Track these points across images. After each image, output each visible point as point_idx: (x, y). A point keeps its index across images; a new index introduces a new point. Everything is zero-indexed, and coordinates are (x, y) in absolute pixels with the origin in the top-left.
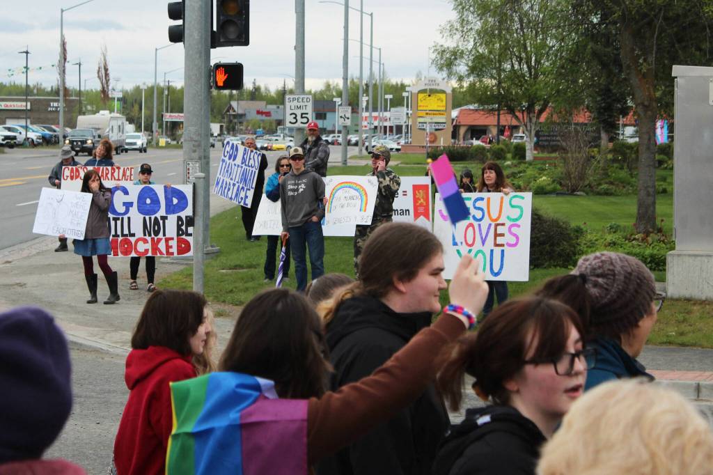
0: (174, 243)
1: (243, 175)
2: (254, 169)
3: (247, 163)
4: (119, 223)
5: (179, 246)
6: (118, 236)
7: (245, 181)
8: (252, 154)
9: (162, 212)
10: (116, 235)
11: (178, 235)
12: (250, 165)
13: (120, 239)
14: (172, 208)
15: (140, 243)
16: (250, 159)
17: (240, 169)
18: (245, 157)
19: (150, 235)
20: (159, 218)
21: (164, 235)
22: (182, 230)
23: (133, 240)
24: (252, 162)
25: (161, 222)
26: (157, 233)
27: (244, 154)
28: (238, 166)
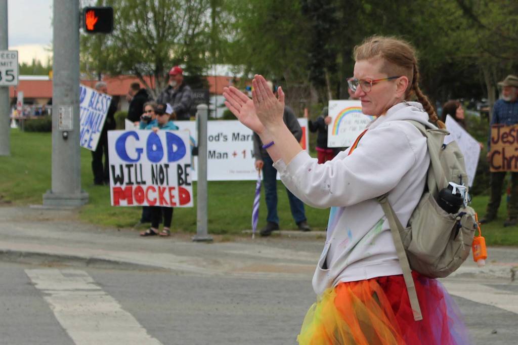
0: (176, 193)
1: (89, 118)
2: (101, 113)
3: (94, 106)
4: (133, 169)
5: (180, 196)
6: (133, 183)
7: (91, 123)
8: (101, 98)
9: (165, 160)
10: (130, 183)
11: (179, 184)
12: (97, 107)
13: (135, 186)
14: (172, 155)
15: (150, 191)
16: (98, 102)
17: (86, 111)
18: (93, 100)
19: (157, 183)
20: (163, 166)
21: (168, 184)
22: (182, 179)
23: (144, 187)
24: (100, 105)
25: (164, 170)
26: (162, 181)
27: (92, 97)
28: (85, 109)
